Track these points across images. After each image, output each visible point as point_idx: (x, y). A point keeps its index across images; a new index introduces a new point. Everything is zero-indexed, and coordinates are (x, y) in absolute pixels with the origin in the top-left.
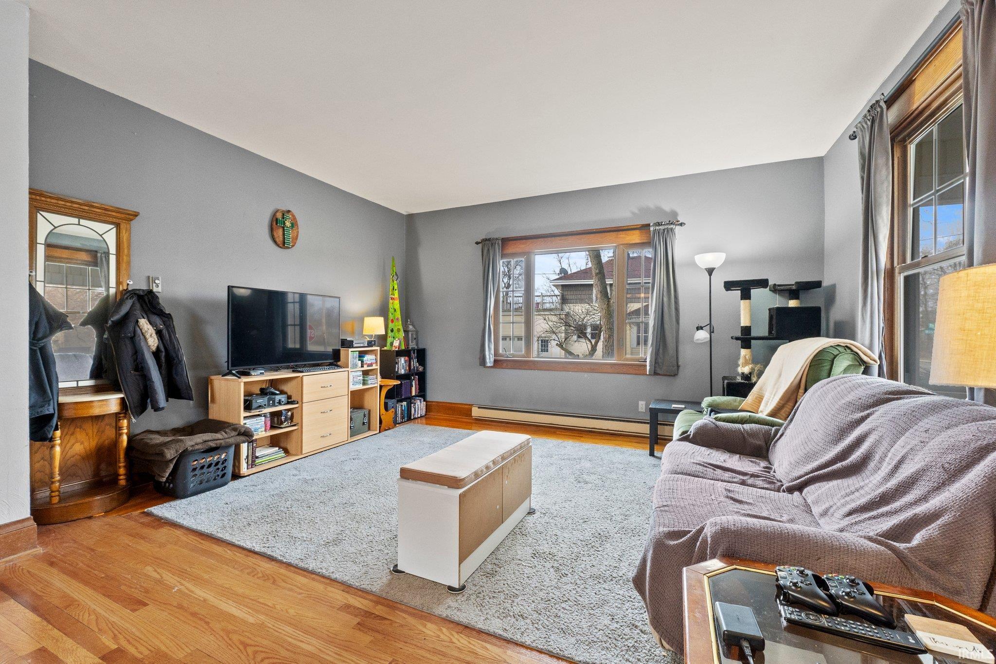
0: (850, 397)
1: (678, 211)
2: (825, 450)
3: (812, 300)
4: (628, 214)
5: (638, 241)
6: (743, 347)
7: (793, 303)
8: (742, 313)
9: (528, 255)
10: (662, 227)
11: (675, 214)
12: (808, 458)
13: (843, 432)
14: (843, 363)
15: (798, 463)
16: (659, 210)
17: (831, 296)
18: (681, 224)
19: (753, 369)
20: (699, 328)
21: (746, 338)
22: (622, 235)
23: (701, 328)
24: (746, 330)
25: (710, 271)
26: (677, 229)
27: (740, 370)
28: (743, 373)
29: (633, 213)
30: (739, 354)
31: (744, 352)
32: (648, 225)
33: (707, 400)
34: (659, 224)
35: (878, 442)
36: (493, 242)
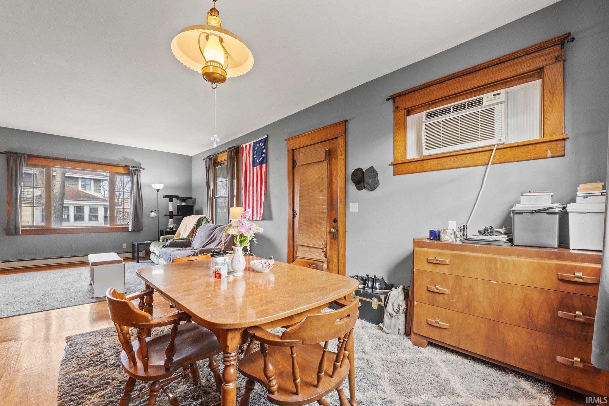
0: (210, 228)
1: (141, 162)
2: (206, 240)
3: (190, 203)
4: (117, 159)
5: (123, 172)
6: (170, 218)
7: (184, 204)
8: (170, 206)
9: (49, 168)
10: (135, 169)
11: (140, 164)
12: (203, 242)
13: (210, 235)
14: (204, 221)
15: (201, 244)
16: (132, 160)
17: (194, 201)
18: (144, 169)
19: (174, 226)
20: (152, 212)
21: (171, 215)
22: (114, 168)
23: (153, 212)
24: (171, 212)
25: (158, 191)
26: (142, 171)
27: (169, 226)
28: (170, 228)
29: (120, 159)
30: (169, 221)
31: (170, 220)
32: (129, 166)
33: (161, 238)
34: (134, 167)
35: (217, 235)
36: (19, 155)
